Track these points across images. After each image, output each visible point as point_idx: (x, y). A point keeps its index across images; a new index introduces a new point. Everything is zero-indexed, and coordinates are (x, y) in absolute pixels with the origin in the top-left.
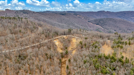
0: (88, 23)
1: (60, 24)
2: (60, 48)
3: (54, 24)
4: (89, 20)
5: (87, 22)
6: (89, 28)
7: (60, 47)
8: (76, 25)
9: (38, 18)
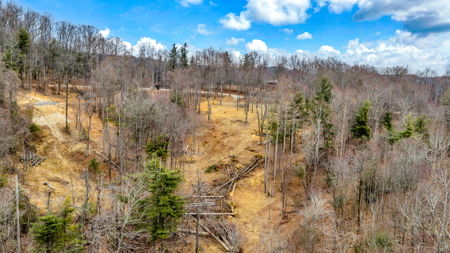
2: (77, 157)
7: (80, 146)
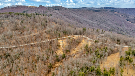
0: (126, 22)
1: (90, 21)
3: (83, 21)
4: (128, 19)
5: (125, 20)
6: (125, 27)
8: (109, 23)
9: (68, 15)
